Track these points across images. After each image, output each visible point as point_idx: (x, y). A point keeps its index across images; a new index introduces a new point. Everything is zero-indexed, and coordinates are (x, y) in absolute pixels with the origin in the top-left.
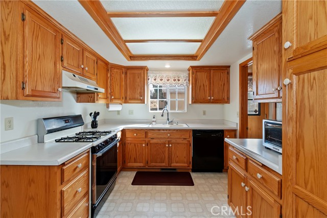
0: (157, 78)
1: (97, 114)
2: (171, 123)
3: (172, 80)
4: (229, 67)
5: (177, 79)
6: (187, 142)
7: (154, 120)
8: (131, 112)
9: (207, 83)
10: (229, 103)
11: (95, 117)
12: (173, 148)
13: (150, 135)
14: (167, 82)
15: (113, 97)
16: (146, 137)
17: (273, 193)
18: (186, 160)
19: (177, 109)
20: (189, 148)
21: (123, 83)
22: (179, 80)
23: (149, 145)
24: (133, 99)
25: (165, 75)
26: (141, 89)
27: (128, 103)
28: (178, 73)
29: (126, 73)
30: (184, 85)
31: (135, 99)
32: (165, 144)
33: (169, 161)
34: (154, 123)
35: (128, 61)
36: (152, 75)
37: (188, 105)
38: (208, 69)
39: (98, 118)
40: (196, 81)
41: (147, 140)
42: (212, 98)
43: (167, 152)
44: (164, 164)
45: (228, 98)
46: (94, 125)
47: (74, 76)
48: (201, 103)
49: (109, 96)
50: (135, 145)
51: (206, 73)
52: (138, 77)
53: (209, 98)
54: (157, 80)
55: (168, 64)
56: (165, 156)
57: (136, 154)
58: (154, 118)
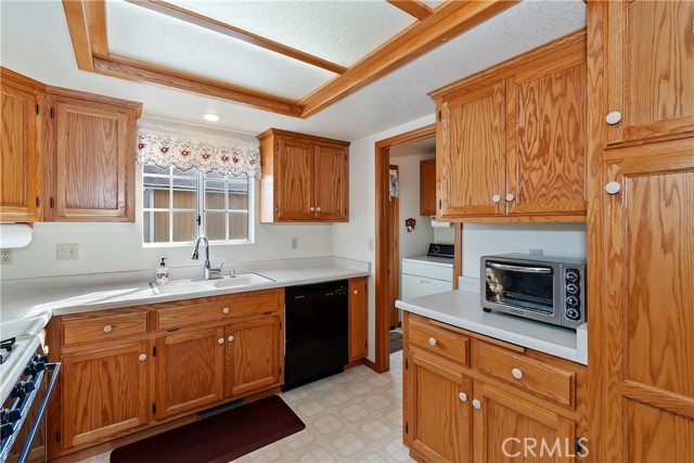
0: (171, 146)
2: (215, 274)
3: (218, 158)
4: (348, 144)
5: (231, 156)
6: (273, 321)
7: (161, 270)
9: (307, 175)
10: (348, 221)
12: (237, 344)
13: (165, 320)
14: (203, 161)
16: (149, 329)
17: (555, 402)
18: (269, 368)
19: (227, 237)
20: (279, 335)
22: (236, 161)
23: (160, 352)
25: (195, 142)
27: (63, 218)
28: (236, 141)
30: (250, 174)
32: (214, 338)
33: (225, 383)
34: (163, 280)
36: (153, 135)
37: (261, 224)
38: (309, 142)
40: (283, 168)
41: (152, 337)
42: (319, 209)
43: (219, 360)
44: (211, 396)
45: (346, 211)
48: (295, 220)
51: (305, 152)
53: (312, 209)
54: (169, 153)
55: (213, 111)
56: (213, 373)
57: (111, 395)
58: (163, 264)
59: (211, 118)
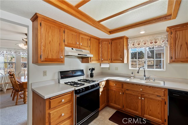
0: (135, 44)
1: (93, 69)
3: (149, 43)
5: (154, 41)
6: (161, 100)
7: (132, 75)
8: (117, 69)
11: (92, 71)
14: (144, 45)
15: (103, 59)
18: (159, 116)
19: (155, 68)
21: (110, 50)
22: (156, 42)
24: (116, 60)
25: (142, 40)
26: (121, 53)
27: (113, 62)
28: (156, 36)
29: (111, 43)
31: (117, 60)
32: (138, 96)
33: (141, 111)
34: (132, 78)
35: (109, 35)
36: (131, 42)
37: (168, 64)
39: (94, 72)
41: (123, 89)
43: (140, 104)
46: (92, 76)
47: (72, 49)
49: (100, 59)
50: (115, 92)
52: (119, 45)
54: (135, 45)
56: (138, 106)
57: (116, 98)
58: (132, 73)
59: (142, 32)
